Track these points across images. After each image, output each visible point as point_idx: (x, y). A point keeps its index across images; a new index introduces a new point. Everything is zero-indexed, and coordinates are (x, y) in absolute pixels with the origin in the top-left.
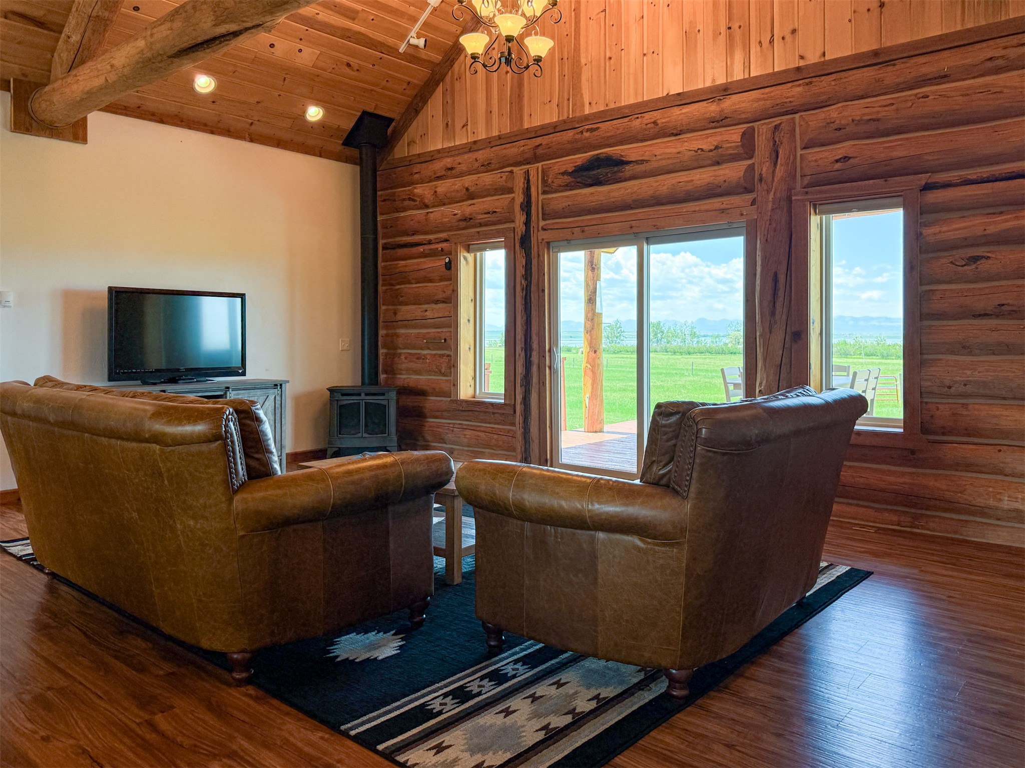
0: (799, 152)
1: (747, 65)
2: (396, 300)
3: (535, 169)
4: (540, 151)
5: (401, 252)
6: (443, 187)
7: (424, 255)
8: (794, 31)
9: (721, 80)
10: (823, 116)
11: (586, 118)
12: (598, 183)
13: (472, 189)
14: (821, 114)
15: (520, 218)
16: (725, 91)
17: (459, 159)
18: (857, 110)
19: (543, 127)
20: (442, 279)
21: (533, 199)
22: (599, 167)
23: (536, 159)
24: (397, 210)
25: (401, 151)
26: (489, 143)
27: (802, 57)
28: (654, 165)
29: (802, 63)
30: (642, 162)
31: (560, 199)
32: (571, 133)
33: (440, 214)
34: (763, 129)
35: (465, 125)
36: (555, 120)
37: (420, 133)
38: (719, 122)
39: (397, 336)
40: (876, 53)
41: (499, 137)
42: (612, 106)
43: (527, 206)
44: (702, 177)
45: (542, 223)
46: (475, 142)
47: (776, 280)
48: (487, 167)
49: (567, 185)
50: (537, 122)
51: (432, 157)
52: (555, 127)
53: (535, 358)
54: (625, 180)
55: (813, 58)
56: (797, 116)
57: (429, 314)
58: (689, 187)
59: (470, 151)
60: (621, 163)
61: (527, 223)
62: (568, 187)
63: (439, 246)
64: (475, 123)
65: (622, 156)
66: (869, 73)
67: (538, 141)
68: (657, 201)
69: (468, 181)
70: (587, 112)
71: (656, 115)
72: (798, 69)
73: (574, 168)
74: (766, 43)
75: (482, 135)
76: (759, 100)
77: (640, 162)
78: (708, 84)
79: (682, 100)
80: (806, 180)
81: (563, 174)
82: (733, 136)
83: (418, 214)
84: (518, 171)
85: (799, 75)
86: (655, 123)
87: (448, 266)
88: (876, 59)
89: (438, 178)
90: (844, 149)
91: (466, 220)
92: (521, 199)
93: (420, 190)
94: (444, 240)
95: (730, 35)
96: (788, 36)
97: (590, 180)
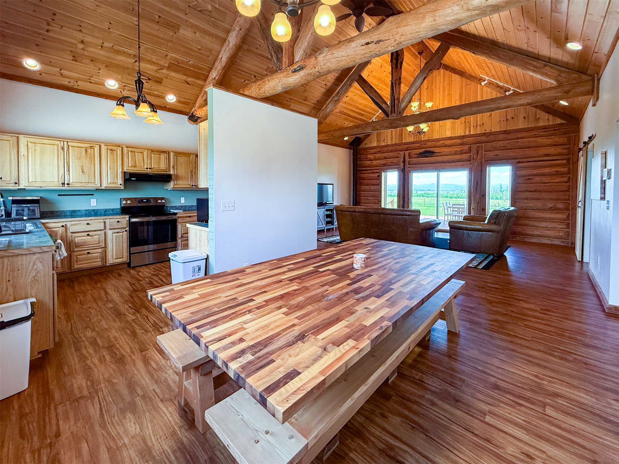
0: (484, 152)
1: (470, 131)
2: (361, 184)
3: (407, 153)
4: (409, 148)
5: (362, 172)
6: (377, 155)
7: (370, 173)
8: (483, 124)
9: (462, 134)
10: (490, 145)
11: (422, 141)
12: (426, 157)
13: (387, 157)
14: (490, 144)
15: (402, 165)
16: (464, 137)
17: (383, 149)
18: (501, 144)
19: (409, 142)
20: (376, 179)
21: (406, 160)
22: (426, 153)
23: (407, 150)
24: (361, 161)
25: (362, 146)
26: (392, 145)
27: (485, 130)
28: (443, 153)
29: (485, 132)
30: (440, 153)
31: (414, 160)
32: (418, 144)
33: (375, 163)
34: (474, 147)
35: (384, 140)
36: (413, 141)
37: (369, 141)
38: (462, 144)
39: (361, 193)
40: (505, 131)
41: (395, 144)
42: (430, 138)
43: (404, 162)
44: (457, 157)
45: (408, 166)
46: (387, 145)
47: (477, 182)
48: (392, 151)
50: (407, 141)
51: (373, 148)
53: (406, 200)
54: (434, 157)
55: (488, 131)
56: (483, 144)
57: (371, 188)
58: (453, 159)
59: (386, 147)
60: (432, 152)
61: (404, 166)
63: (376, 171)
64: (387, 140)
66: (504, 135)
67: (408, 146)
68: (443, 162)
69: (386, 155)
70: (422, 139)
71: (444, 142)
72: (484, 133)
73: (419, 153)
74: (475, 126)
75: (389, 143)
76: (473, 140)
77: (438, 153)
78: (459, 135)
79: (450, 138)
80: (486, 159)
81: (416, 154)
82: (466, 148)
83: (369, 163)
84: (402, 153)
85: (484, 134)
86: (444, 143)
87: (378, 176)
88: (506, 132)
89: (376, 153)
90: (496, 152)
91: (384, 164)
92: (402, 160)
93: (369, 156)
94: (377, 169)
95: (465, 123)
96: (481, 125)
97: (424, 156)
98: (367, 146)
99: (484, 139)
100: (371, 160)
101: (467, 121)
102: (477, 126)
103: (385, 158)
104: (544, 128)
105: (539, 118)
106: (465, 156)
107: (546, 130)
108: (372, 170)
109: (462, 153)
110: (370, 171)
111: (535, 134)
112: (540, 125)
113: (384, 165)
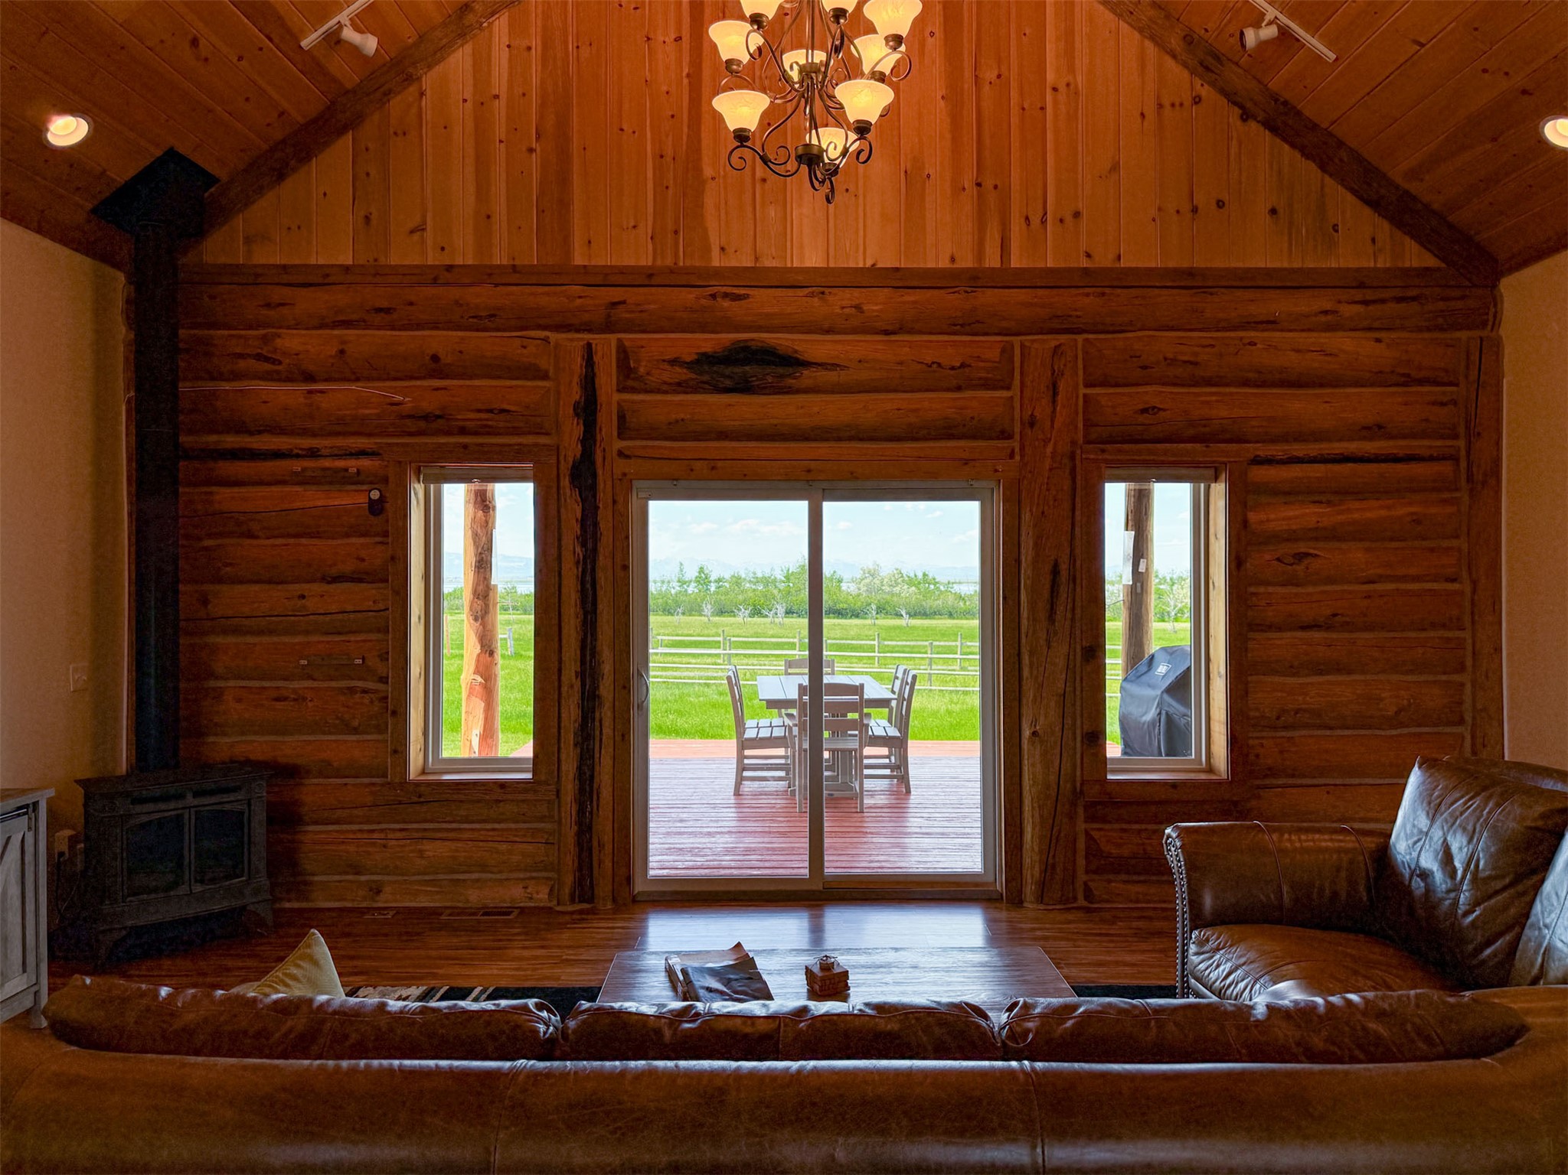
0: (1084, 390)
1: (1006, 249)
2: (214, 569)
3: (606, 345)
4: (621, 313)
6: (364, 341)
7: (304, 480)
8: (1077, 214)
9: (966, 262)
10: (1121, 346)
11: (718, 273)
12: (745, 388)
13: (446, 359)
14: (1119, 341)
15: (573, 430)
16: (975, 279)
17: (407, 294)
18: (1169, 346)
19: (622, 271)
20: (356, 532)
21: (601, 398)
22: (745, 362)
23: (608, 327)
24: (212, 376)
25: (225, 248)
26: (487, 275)
27: (1088, 256)
29: (1085, 263)
30: (835, 366)
31: (663, 406)
32: (689, 296)
35: (420, 229)
36: (648, 261)
37: (286, 221)
39: (213, 648)
41: (513, 268)
42: (768, 263)
43: (588, 409)
44: (937, 405)
45: (618, 443)
46: (449, 268)
47: (1055, 572)
48: (485, 321)
49: (679, 384)
50: (604, 258)
52: (651, 276)
53: (606, 689)
54: (798, 391)
55: (1103, 260)
56: (1080, 338)
57: (311, 604)
59: (435, 281)
60: (793, 362)
61: (586, 439)
62: (681, 387)
63: (352, 465)
64: (447, 231)
65: (796, 351)
67: (617, 294)
68: (855, 434)
69: (441, 342)
70: (716, 263)
71: (858, 295)
72: (1086, 271)
73: (696, 357)
76: (1027, 306)
77: (829, 367)
78: (944, 263)
79: (903, 279)
80: (1093, 432)
81: (674, 362)
82: (987, 350)
84: (573, 343)
85: (1090, 279)
86: (858, 307)
87: (376, 508)
88: (1190, 280)
89: (347, 324)
90: (1151, 394)
91: (426, 417)
92: (576, 394)
93: (292, 341)
94: (362, 453)
95: (980, 196)
96: (1069, 219)
97: (728, 383)
98: (267, 256)
99: (1085, 303)
100: (310, 378)
101: (989, 183)
102: (1044, 222)
103: (436, 367)
104: (1361, 286)
105: (1335, 228)
106: (979, 403)
107: (1369, 295)
108: (313, 453)
109: (962, 377)
110: (297, 466)
111: (1326, 312)
112: (1343, 264)
113: (430, 421)
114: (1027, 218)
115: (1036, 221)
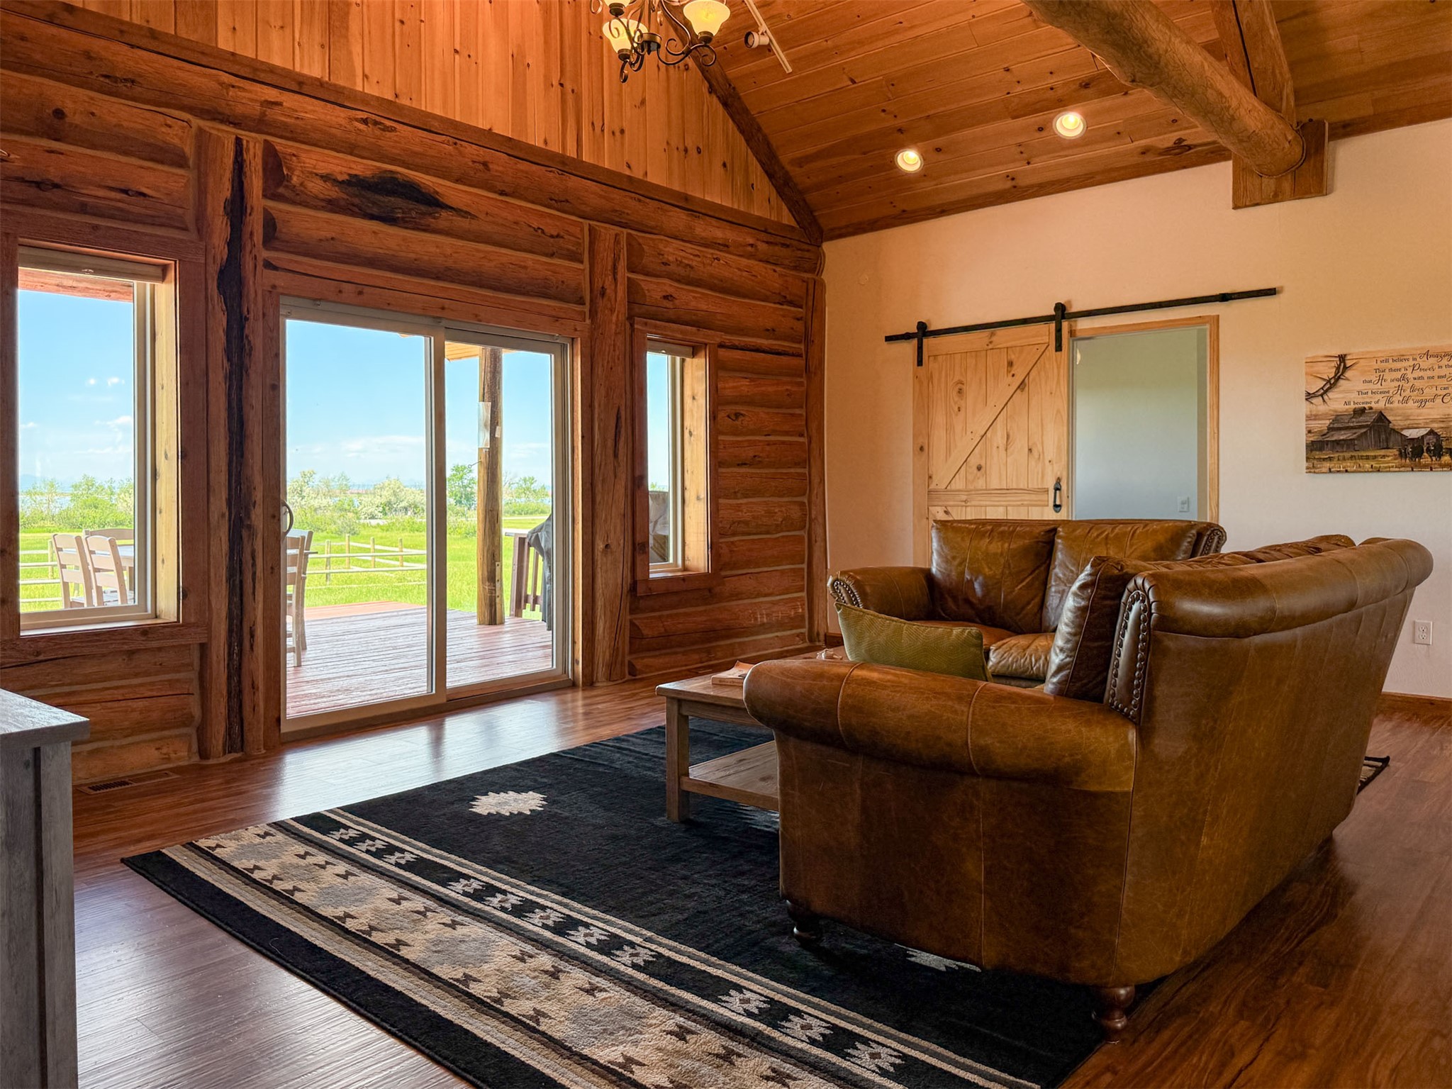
0: (627, 274)
1: (579, 143)
3: (256, 143)
8: (622, 132)
9: (556, 148)
11: (363, 98)
12: (388, 219)
15: (221, 230)
16: (563, 164)
18: (678, 250)
21: (248, 199)
22: (392, 193)
23: (260, 125)
27: (629, 166)
28: (480, 226)
30: (468, 214)
32: (341, 113)
36: (295, 68)
38: (558, 202)
40: (684, 198)
41: (149, 33)
42: (407, 102)
43: (237, 207)
45: (264, 254)
48: (121, 85)
49: (330, 202)
54: (436, 231)
55: (638, 173)
56: (625, 231)
60: (432, 202)
61: (236, 242)
62: (332, 206)
65: (437, 192)
66: (683, 215)
67: (267, 92)
69: (59, 94)
70: (363, 88)
71: (483, 155)
72: (629, 179)
73: (347, 177)
77: (463, 214)
79: (513, 149)
81: (326, 178)
82: (572, 228)
86: (482, 165)
90: (669, 286)
91: (40, 184)
92: (227, 191)
95: (563, 94)
96: (618, 133)
97: (375, 211)
101: (568, 87)
102: (602, 130)
103: (57, 126)
104: (766, 231)
105: (753, 186)
106: (565, 270)
107: (769, 238)
109: (556, 246)
111: (752, 246)
112: (755, 212)
113: (44, 189)
114: (593, 124)
115: (598, 130)
